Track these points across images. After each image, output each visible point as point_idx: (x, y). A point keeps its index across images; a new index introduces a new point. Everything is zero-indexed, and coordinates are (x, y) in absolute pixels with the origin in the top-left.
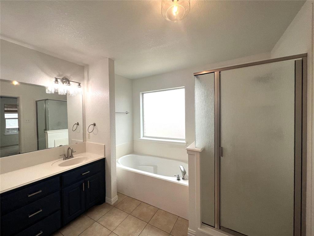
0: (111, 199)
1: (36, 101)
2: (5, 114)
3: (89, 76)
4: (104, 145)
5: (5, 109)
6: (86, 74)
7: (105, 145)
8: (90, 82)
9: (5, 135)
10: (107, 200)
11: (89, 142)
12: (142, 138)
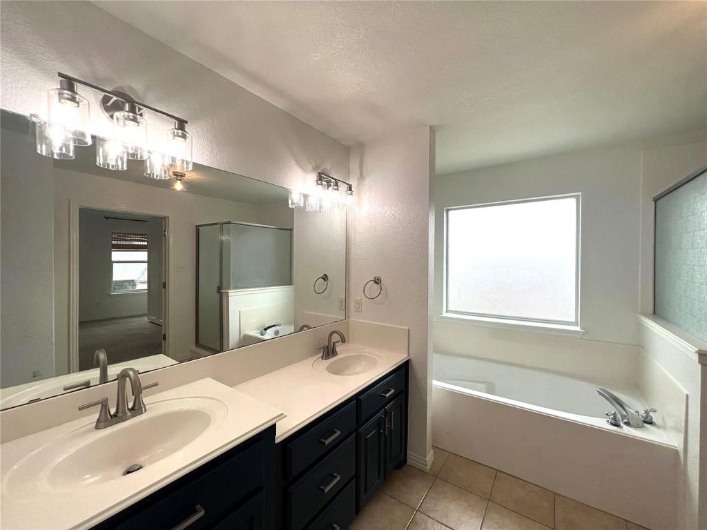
0: (426, 457)
1: (197, 226)
2: (113, 253)
3: (364, 170)
4: (407, 328)
5: (113, 242)
6: (354, 165)
7: (409, 330)
8: (367, 181)
9: (110, 295)
10: (410, 458)
11: (354, 320)
12: (445, 314)
